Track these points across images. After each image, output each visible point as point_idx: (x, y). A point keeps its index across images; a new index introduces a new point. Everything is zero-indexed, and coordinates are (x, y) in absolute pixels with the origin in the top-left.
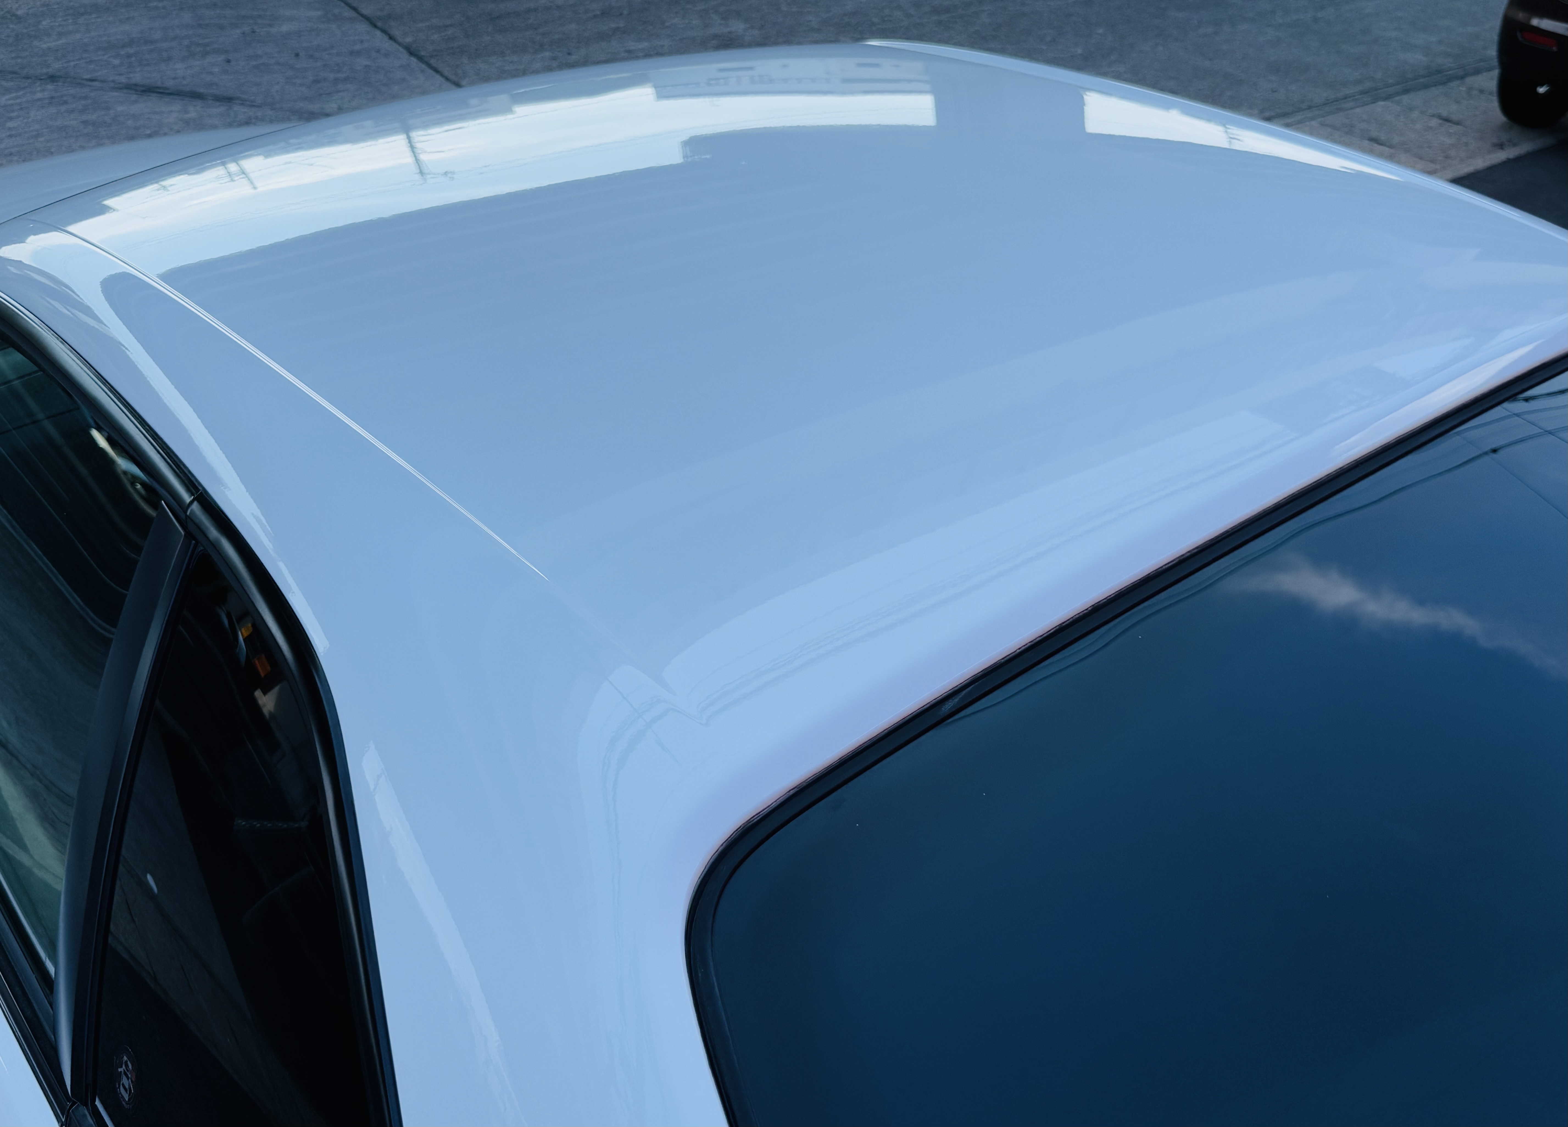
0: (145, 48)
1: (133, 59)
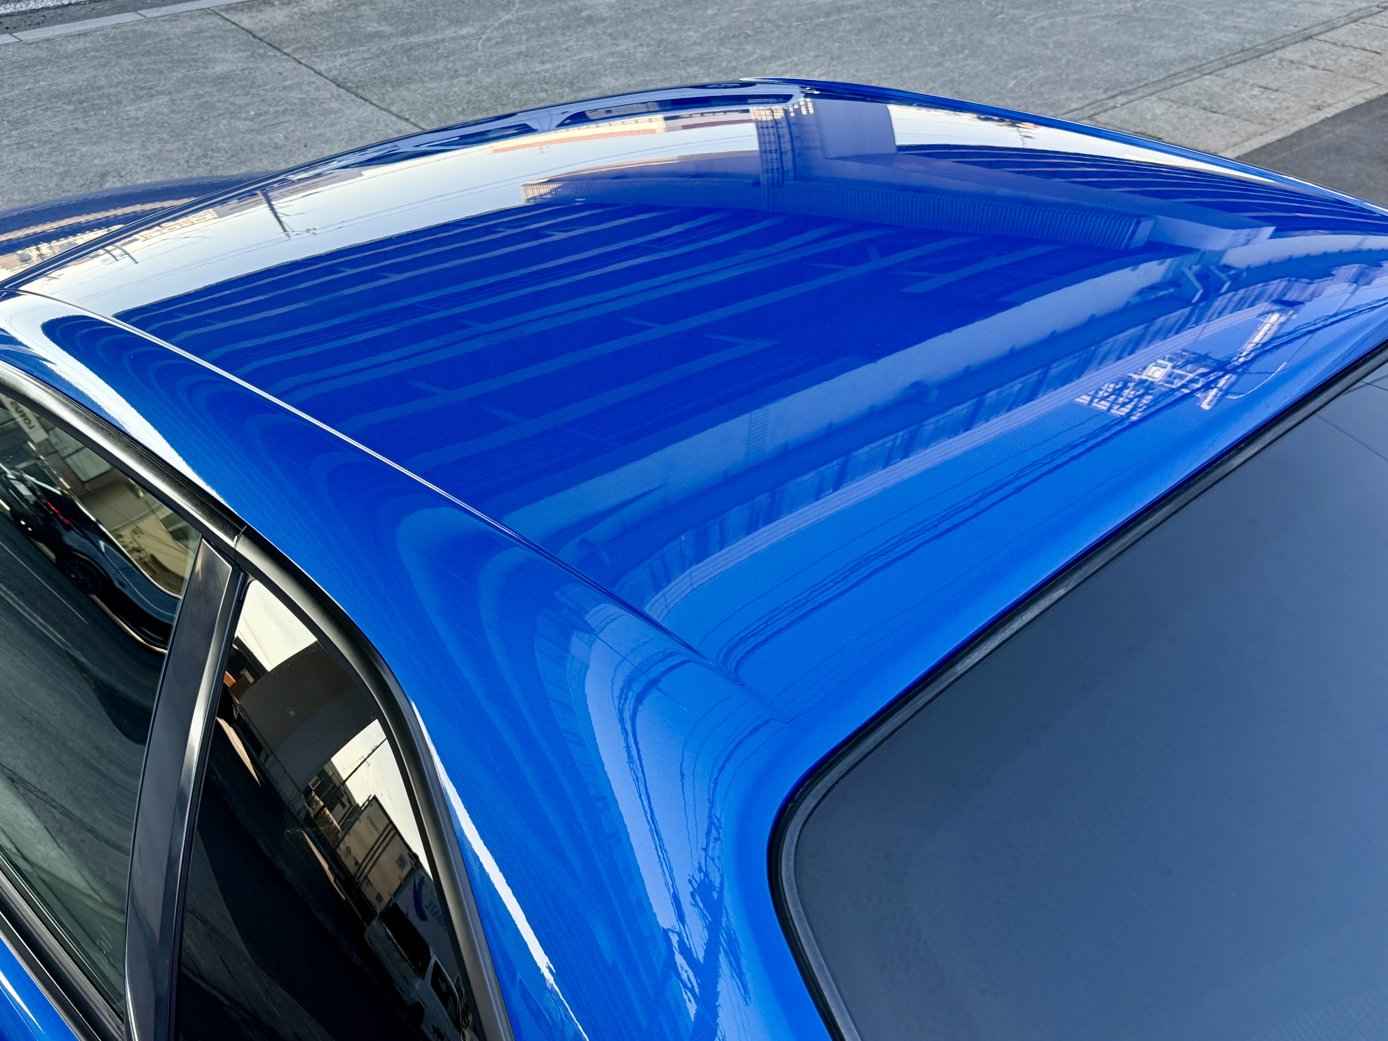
0: (94, 94)
1: (85, 104)
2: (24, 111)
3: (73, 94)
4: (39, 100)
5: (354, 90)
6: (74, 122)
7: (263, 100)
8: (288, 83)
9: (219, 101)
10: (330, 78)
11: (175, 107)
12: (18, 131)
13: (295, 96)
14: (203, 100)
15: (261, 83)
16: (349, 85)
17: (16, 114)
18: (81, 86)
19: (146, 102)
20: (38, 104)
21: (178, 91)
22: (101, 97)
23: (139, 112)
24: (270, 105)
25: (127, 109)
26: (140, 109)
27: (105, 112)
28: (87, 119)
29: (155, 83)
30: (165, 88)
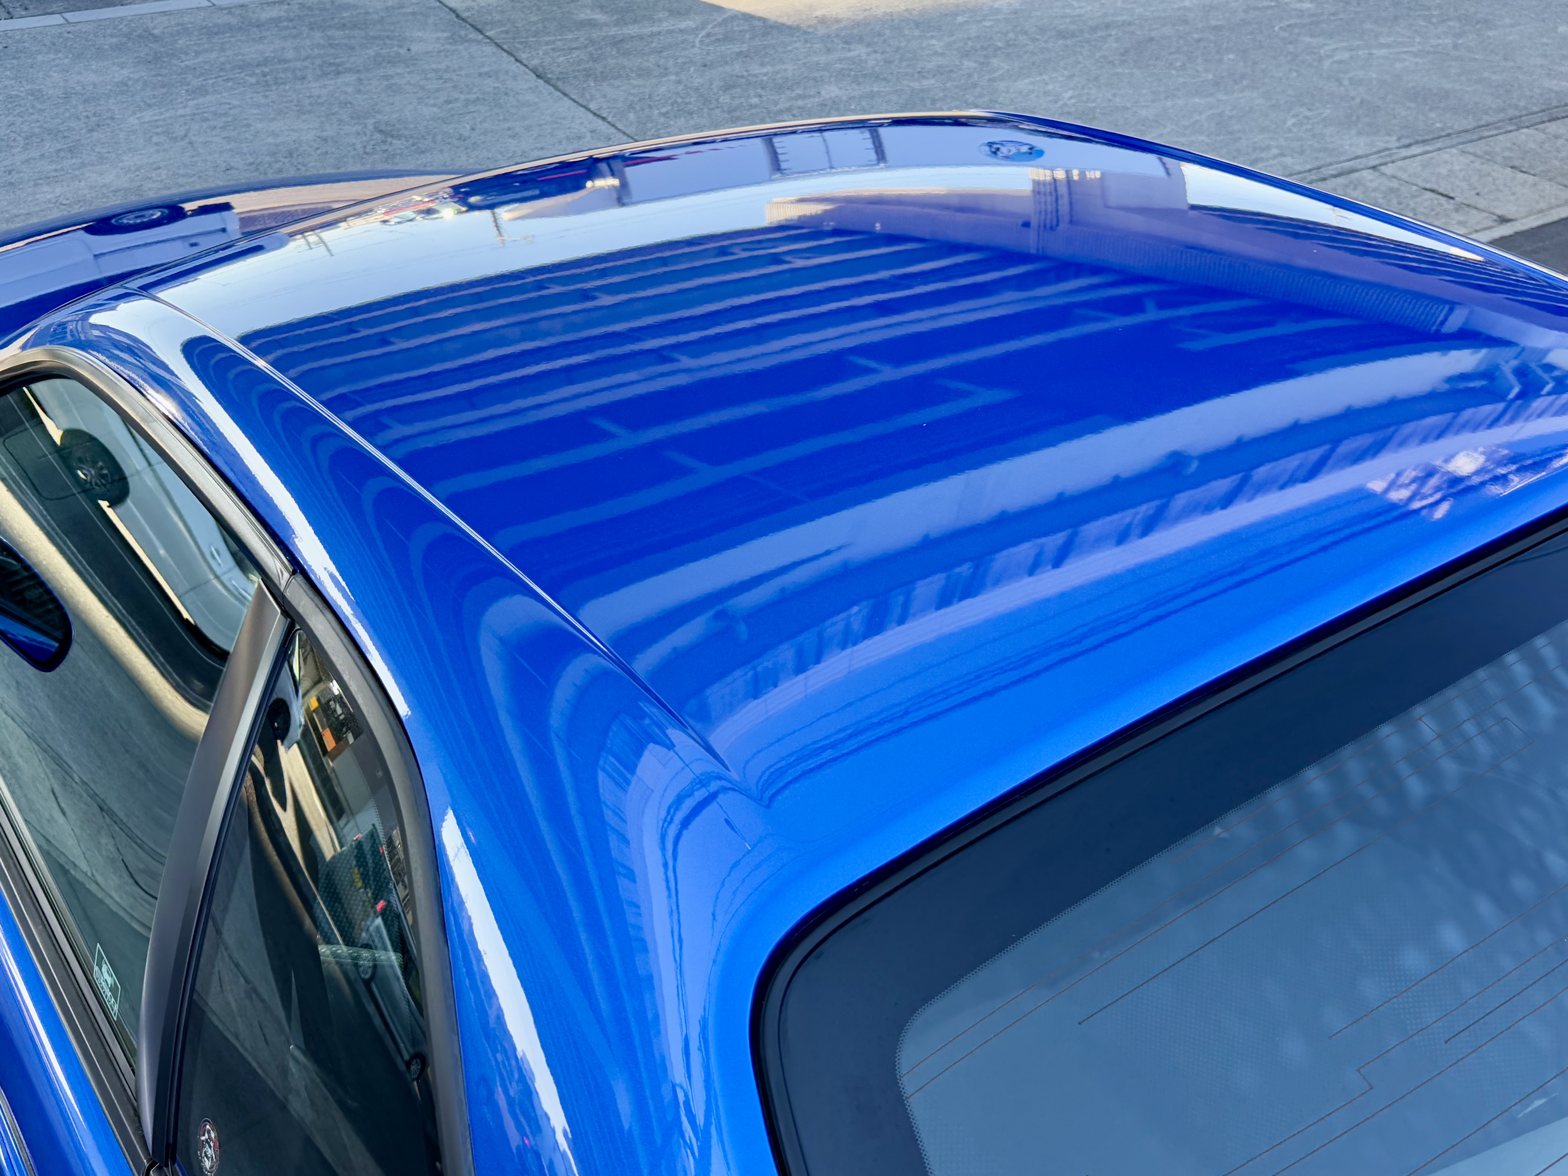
2: (205, 80)
3: (258, 65)
4: (222, 70)
5: (553, 82)
6: (255, 95)
7: (455, 87)
8: (484, 70)
9: (409, 83)
10: (531, 67)
11: (361, 87)
12: (195, 102)
13: (489, 84)
14: (392, 81)
15: (456, 67)
16: (550, 76)
17: (196, 83)
18: (267, 57)
19: (332, 79)
20: (221, 74)
21: (368, 70)
22: (285, 70)
23: (323, 90)
24: (461, 92)
25: (311, 85)
26: (325, 86)
27: (287, 87)
28: (268, 93)
29: (345, 59)
30: (354, 66)
